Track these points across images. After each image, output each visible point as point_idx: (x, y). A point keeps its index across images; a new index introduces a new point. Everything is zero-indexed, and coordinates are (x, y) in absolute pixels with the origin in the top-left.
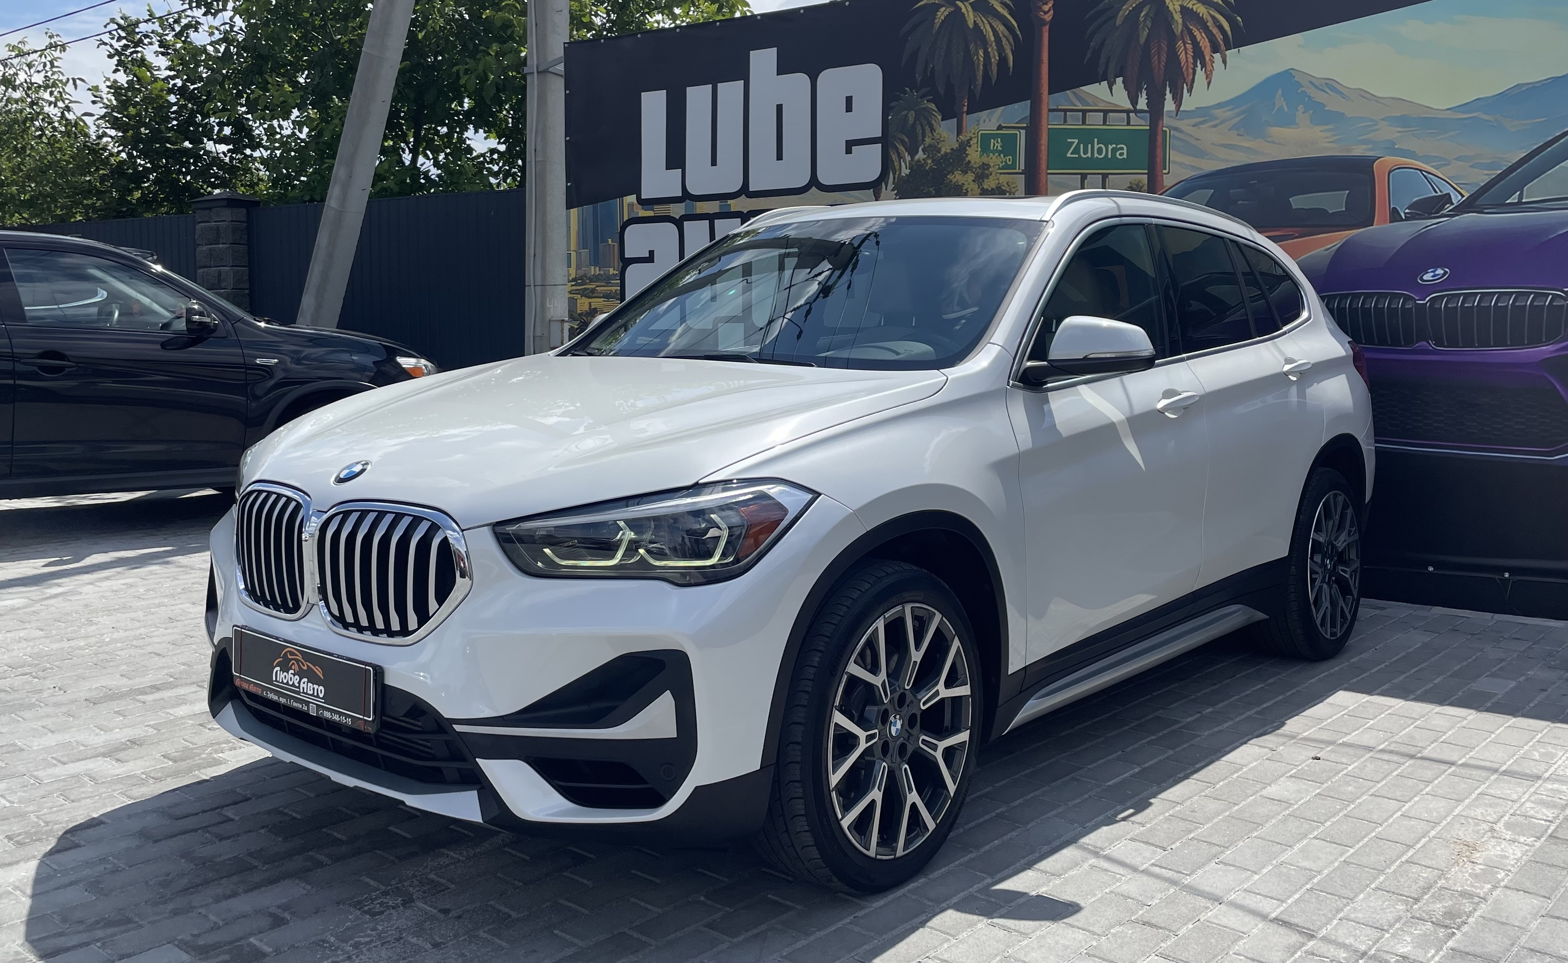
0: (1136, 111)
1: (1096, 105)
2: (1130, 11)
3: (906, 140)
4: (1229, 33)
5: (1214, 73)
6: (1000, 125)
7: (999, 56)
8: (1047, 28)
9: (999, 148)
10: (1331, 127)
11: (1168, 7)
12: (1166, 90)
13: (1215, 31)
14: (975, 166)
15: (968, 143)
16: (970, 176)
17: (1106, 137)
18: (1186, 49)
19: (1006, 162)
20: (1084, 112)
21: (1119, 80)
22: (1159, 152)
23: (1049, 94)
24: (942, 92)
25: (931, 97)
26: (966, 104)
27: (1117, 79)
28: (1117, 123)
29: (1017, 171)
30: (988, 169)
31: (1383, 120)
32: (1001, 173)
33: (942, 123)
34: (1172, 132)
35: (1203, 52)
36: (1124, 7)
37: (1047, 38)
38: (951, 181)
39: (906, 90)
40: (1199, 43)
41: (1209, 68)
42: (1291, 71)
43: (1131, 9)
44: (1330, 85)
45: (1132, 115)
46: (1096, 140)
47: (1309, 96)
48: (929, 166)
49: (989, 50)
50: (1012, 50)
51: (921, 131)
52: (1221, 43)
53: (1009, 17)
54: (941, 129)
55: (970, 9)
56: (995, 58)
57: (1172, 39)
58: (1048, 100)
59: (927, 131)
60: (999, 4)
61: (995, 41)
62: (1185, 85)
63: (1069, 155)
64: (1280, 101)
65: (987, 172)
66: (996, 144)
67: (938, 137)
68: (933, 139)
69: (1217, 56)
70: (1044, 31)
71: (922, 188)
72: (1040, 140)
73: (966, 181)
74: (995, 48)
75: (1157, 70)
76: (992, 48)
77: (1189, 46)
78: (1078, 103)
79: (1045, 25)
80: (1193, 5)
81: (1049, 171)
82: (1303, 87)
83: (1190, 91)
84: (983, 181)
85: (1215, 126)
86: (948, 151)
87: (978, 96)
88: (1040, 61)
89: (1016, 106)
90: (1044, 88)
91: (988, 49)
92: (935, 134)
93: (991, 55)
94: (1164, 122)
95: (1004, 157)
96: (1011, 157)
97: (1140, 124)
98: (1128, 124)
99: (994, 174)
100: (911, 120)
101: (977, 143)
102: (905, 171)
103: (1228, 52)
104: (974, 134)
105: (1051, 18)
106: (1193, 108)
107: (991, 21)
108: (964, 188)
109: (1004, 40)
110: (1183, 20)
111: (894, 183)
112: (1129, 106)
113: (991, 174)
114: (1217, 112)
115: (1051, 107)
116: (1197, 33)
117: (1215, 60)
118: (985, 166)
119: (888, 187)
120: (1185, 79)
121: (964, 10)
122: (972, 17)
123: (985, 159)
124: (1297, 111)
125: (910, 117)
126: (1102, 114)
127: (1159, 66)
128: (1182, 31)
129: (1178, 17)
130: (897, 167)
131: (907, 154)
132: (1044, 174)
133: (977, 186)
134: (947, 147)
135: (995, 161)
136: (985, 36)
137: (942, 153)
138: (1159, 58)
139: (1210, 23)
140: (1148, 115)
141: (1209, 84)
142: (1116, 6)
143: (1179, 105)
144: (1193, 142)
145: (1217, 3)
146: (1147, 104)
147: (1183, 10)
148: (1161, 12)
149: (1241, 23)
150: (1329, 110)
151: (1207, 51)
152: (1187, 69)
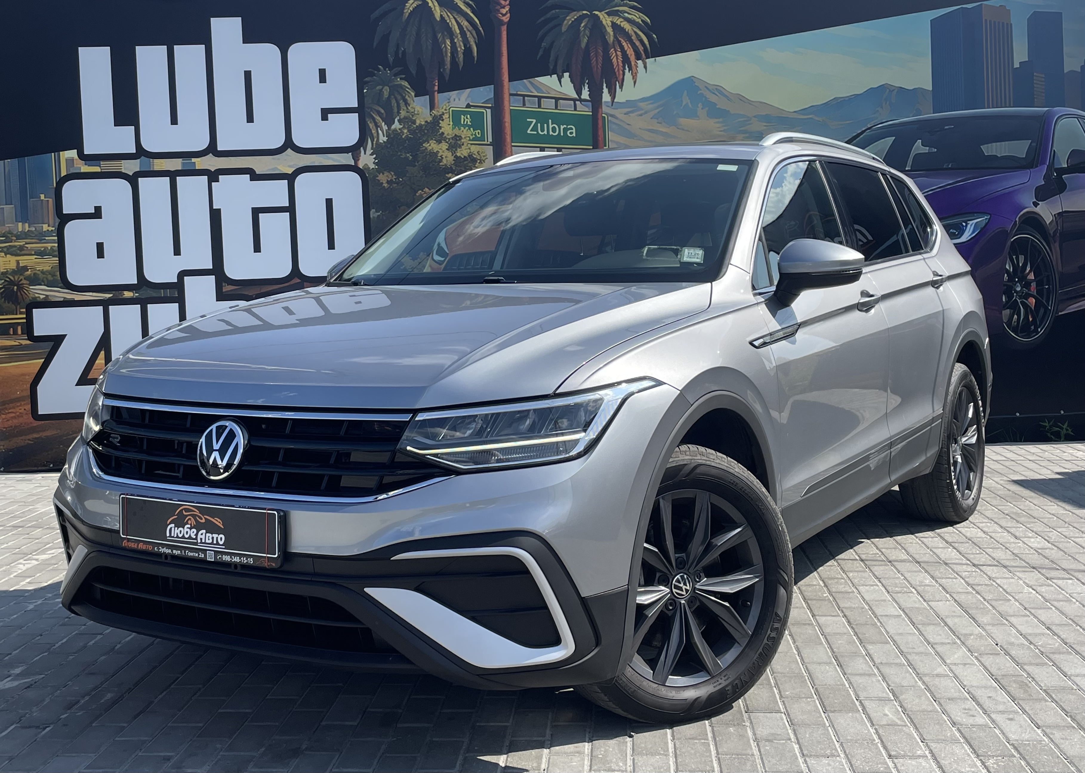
0: (581, 100)
1: (549, 93)
2: (572, 21)
3: (383, 111)
4: (648, 46)
5: (638, 75)
6: (468, 104)
7: (465, 46)
8: (504, 28)
9: (469, 123)
10: (721, 120)
11: (602, 22)
12: (603, 85)
13: (638, 43)
14: (449, 137)
15: (441, 117)
16: (444, 146)
17: (559, 119)
18: (617, 55)
19: (475, 135)
20: (540, 98)
21: (566, 75)
22: (600, 133)
23: (509, 81)
24: (414, 72)
25: (404, 76)
26: (437, 84)
27: (565, 74)
28: (567, 109)
29: (486, 142)
30: (460, 140)
31: (755, 117)
32: (472, 144)
33: (415, 99)
34: (610, 118)
35: (629, 59)
36: (568, 18)
37: (506, 36)
38: (426, 149)
39: (379, 68)
40: (626, 51)
41: (634, 71)
42: (693, 78)
43: (573, 19)
44: (718, 90)
45: (578, 103)
46: (550, 121)
47: (705, 97)
48: (405, 135)
49: (456, 41)
50: (475, 42)
51: (396, 104)
52: (642, 53)
53: (472, 15)
54: (415, 104)
55: (436, 4)
56: (461, 48)
57: (606, 48)
58: (508, 87)
59: (401, 105)
60: (462, 4)
61: (460, 33)
62: (617, 82)
63: (529, 132)
64: (686, 100)
65: (459, 142)
66: (466, 120)
67: (413, 111)
68: (407, 112)
69: (640, 62)
70: (503, 29)
71: (399, 153)
72: (504, 118)
73: (440, 149)
74: (461, 39)
75: (595, 69)
76: (458, 39)
77: (619, 53)
78: (533, 90)
79: (503, 25)
80: (621, 22)
81: (513, 144)
82: (701, 90)
83: (621, 87)
84: (456, 150)
85: (641, 115)
86: (423, 123)
87: (447, 78)
88: (500, 55)
89: (481, 89)
90: (505, 76)
91: (454, 40)
92: (409, 108)
93: (458, 45)
94: (603, 110)
95: (474, 130)
96: (479, 131)
97: (585, 110)
98: (575, 110)
99: (465, 144)
100: (386, 94)
101: (449, 117)
102: (383, 139)
103: (647, 60)
104: (446, 110)
105: (508, 19)
106: (624, 101)
107: (456, 17)
108: (439, 155)
109: (468, 34)
110: (614, 33)
111: (372, 149)
112: (575, 96)
113: (463, 144)
114: (641, 104)
115: (512, 92)
116: (624, 44)
117: (638, 65)
118: (457, 138)
119: (367, 152)
120: (617, 78)
121: (430, 4)
122: (439, 11)
123: (457, 132)
124: (698, 107)
125: (385, 92)
126: (554, 100)
127: (597, 67)
128: (614, 41)
129: (610, 30)
130: (375, 135)
131: (383, 124)
132: (509, 146)
133: (451, 153)
134: (422, 120)
135: (466, 133)
136: (451, 28)
137: (417, 124)
138: (597, 60)
139: (634, 38)
140: (590, 103)
141: (635, 83)
142: (561, 16)
143: (613, 97)
144: (627, 127)
145: (638, 22)
146: (589, 95)
147: (614, 25)
148: (597, 25)
149: (656, 40)
150: (719, 108)
151: (632, 58)
152: (618, 70)
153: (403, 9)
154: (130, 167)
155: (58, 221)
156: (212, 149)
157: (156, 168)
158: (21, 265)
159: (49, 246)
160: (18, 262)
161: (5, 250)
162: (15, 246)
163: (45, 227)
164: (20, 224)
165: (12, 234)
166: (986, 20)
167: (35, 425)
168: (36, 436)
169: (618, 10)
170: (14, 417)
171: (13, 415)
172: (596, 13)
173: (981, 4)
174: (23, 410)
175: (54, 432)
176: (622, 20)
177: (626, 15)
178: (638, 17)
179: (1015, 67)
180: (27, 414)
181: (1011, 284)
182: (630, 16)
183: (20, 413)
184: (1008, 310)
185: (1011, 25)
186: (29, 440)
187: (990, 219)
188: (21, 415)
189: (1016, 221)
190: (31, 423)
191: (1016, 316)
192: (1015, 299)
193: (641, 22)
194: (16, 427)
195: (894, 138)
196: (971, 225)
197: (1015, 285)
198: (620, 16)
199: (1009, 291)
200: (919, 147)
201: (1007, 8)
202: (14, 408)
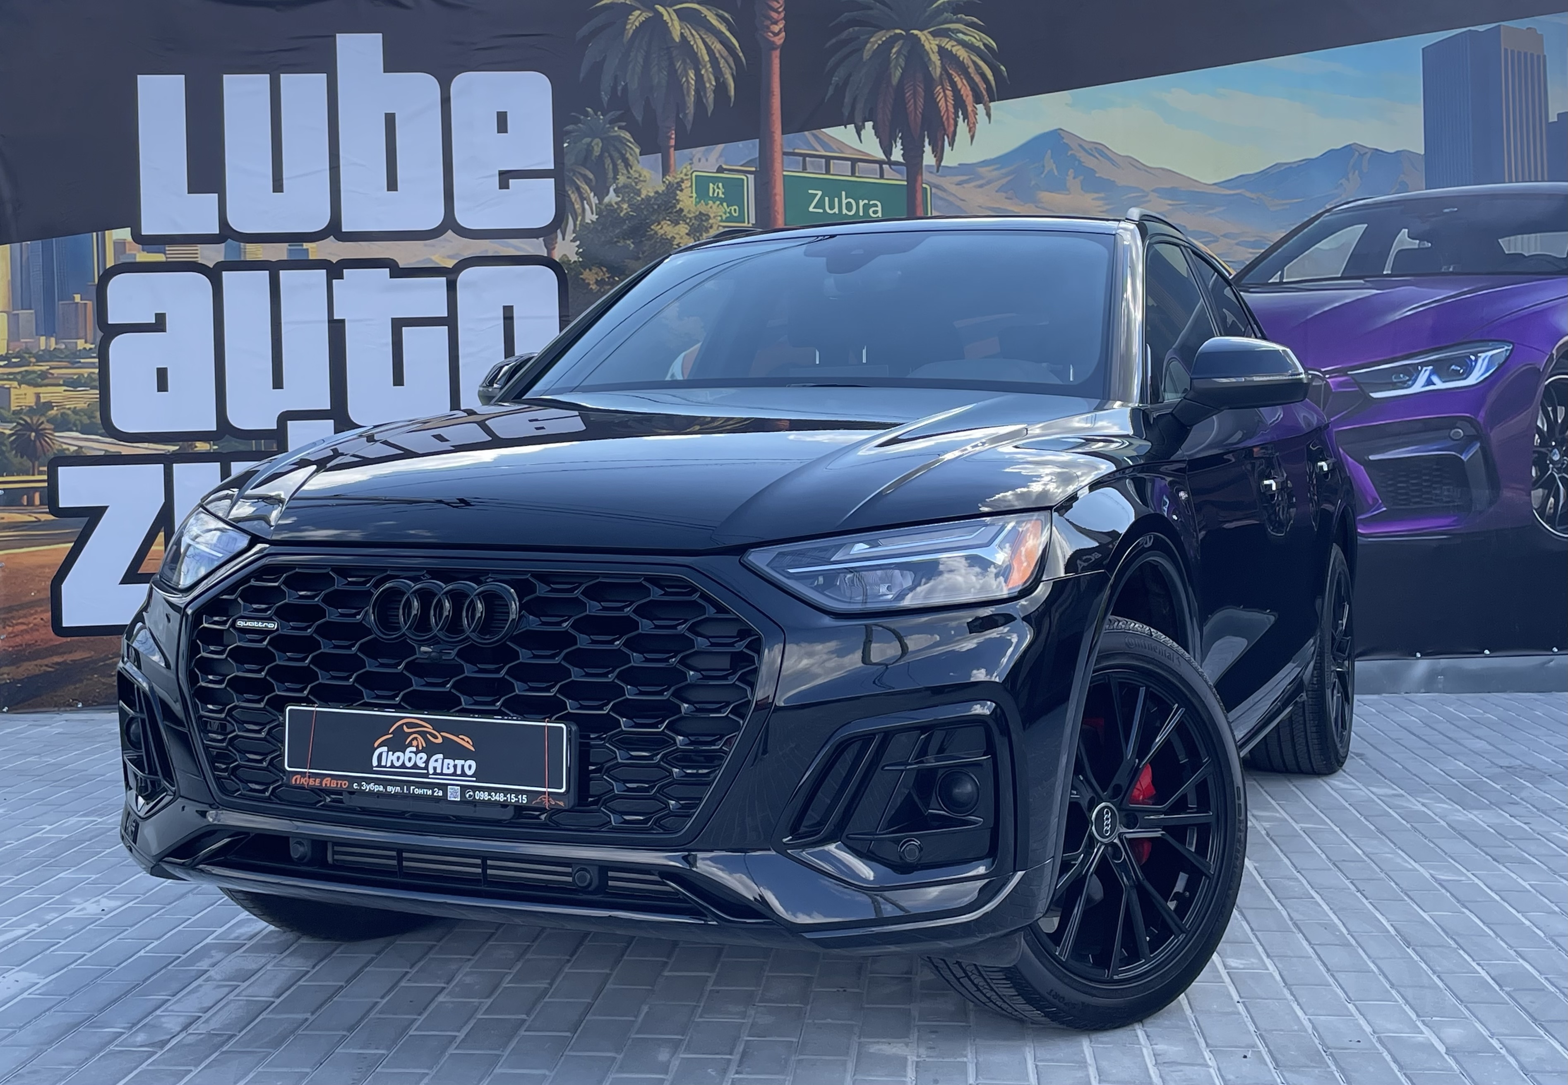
0: (891, 163)
1: (842, 152)
2: (879, 45)
3: (591, 176)
4: (993, 83)
5: (977, 126)
6: (720, 166)
7: (717, 80)
8: (776, 54)
9: (721, 195)
10: (1102, 195)
11: (923, 45)
12: (924, 141)
13: (977, 79)
14: (690, 216)
15: (679, 186)
16: (683, 229)
17: (856, 191)
18: (945, 96)
19: (730, 213)
20: (828, 159)
21: (869, 125)
22: (919, 211)
23: (783, 133)
24: (639, 119)
25: (624, 124)
26: (673, 136)
27: (866, 123)
28: (869, 176)
29: (745, 225)
30: (707, 220)
31: (1153, 191)
33: (640, 158)
34: (933, 190)
35: (964, 101)
36: (872, 40)
37: (778, 66)
38: (656, 233)
39: (587, 112)
40: (960, 91)
41: (972, 120)
42: (1060, 132)
43: (880, 42)
44: (1099, 150)
45: (885, 167)
46: (844, 193)
47: (1079, 161)
48: (625, 211)
49: (703, 72)
50: (732, 75)
51: (611, 166)
52: (984, 93)
53: (728, 34)
54: (640, 166)
55: (674, 17)
56: (710, 84)
57: (929, 83)
58: (781, 142)
59: (619, 167)
60: (714, 17)
61: (710, 61)
62: (946, 137)
63: (811, 209)
64: (1050, 165)
65: (705, 224)
66: (717, 191)
67: (637, 175)
68: (628, 178)
69: (980, 107)
70: (774, 56)
71: (615, 240)
72: (774, 188)
73: (677, 234)
74: (710, 70)
75: (913, 117)
76: (707, 70)
77: (949, 93)
78: (819, 148)
79: (775, 49)
80: (953, 46)
82: (1072, 150)
83: (952, 144)
84: (701, 235)
85: (981, 186)
86: (652, 194)
87: (689, 127)
88: (769, 93)
89: (740, 144)
90: (776, 126)
91: (700, 70)
92: (631, 172)
93: (706, 79)
94: (924, 177)
95: (728, 206)
96: (736, 207)
97: (896, 179)
98: (882, 177)
99: (715, 227)
100: (597, 151)
102: (591, 217)
103: (992, 104)
104: (686, 175)
105: (782, 41)
106: (954, 164)
107: (704, 36)
108: (675, 243)
109: (722, 61)
110: (942, 63)
111: (574, 232)
112: (881, 156)
113: (711, 227)
114: (982, 170)
115: (786, 150)
116: (957, 79)
117: (978, 112)
118: (703, 217)
119: (566, 237)
120: (945, 130)
121: (666, 17)
122: (678, 28)
123: (702, 208)
124: (1067, 175)
125: (595, 148)
126: (849, 163)
127: (916, 113)
128: (941, 74)
129: (935, 58)
130: (579, 211)
131: (592, 195)
134: (650, 190)
135: (716, 211)
136: (696, 54)
137: (643, 196)
138: (915, 102)
139: (972, 70)
140: (905, 168)
141: (972, 137)
142: (862, 37)
143: (939, 158)
144: (959, 203)
145: (978, 47)
146: (903, 155)
147: (942, 51)
148: (916, 50)
149: (1006, 74)
150: (1100, 177)
151: (969, 99)
152: (948, 118)
153: (625, 24)
154: (211, 255)
155: (100, 334)
156: (334, 230)
157: (249, 258)
158: (42, 400)
159: (85, 372)
160: (38, 396)
161: (19, 377)
162: (34, 372)
163: (81, 344)
164: (43, 339)
165: (31, 353)
166: (1506, 50)
167: (58, 643)
168: (57, 659)
169: (949, 29)
170: (26, 631)
171: (25, 627)
172: (915, 32)
173: (1499, 26)
174: (39, 620)
175: (85, 655)
176: (955, 43)
177: (960, 35)
178: (977, 39)
179: (1551, 120)
180: (45, 626)
181: (1543, 450)
182: (966, 38)
183: (35, 625)
184: (1540, 490)
185: (1545, 56)
186: (47, 666)
187: (1512, 350)
188: (36, 627)
189: (1552, 355)
190: (51, 640)
191: (1552, 500)
192: (1551, 474)
193: (982, 47)
194: (28, 645)
195: (1366, 225)
196: (1484, 360)
197: (1551, 451)
198: (951, 38)
199: (1541, 462)
200: (1404, 240)
201: (1539, 32)
202: (25, 616)
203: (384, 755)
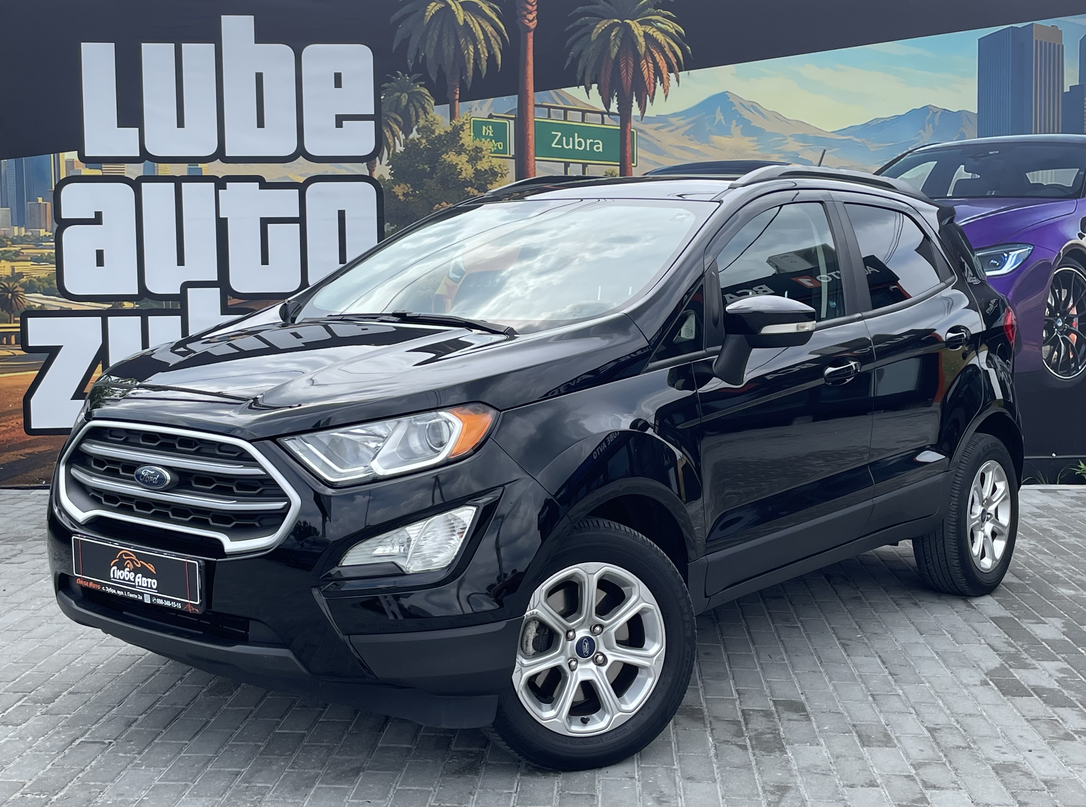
0: (609, 114)
1: (576, 105)
2: (603, 30)
3: (400, 119)
4: (681, 58)
5: (670, 88)
6: (491, 114)
7: (489, 52)
8: (531, 34)
9: (491, 135)
10: (755, 138)
11: (633, 31)
12: (632, 98)
13: (671, 55)
14: (469, 149)
15: (461, 128)
16: (464, 158)
17: (586, 133)
18: (648, 66)
19: (497, 147)
20: (566, 110)
21: (595, 86)
22: (629, 148)
23: (535, 91)
24: (434, 79)
25: (423, 83)
26: (458, 92)
27: (593, 85)
28: (594, 121)
29: (508, 155)
30: (481, 152)
31: (791, 136)
32: (493, 157)
33: (435, 107)
34: (639, 133)
35: (661, 71)
36: (598, 26)
37: (532, 43)
38: (445, 160)
39: (398, 74)
40: (658, 63)
41: (666, 84)
42: (727, 93)
43: (603, 28)
44: (754, 107)
45: (605, 116)
46: (576, 134)
47: (740, 114)
48: (424, 145)
49: (479, 47)
50: (500, 49)
51: (414, 113)
52: (675, 65)
53: (497, 20)
54: (434, 113)
55: (460, 7)
56: (484, 55)
57: (637, 58)
58: (534, 97)
59: (420, 113)
60: (488, 8)
61: (484, 39)
62: (648, 96)
63: (553, 145)
64: (719, 116)
65: (480, 155)
66: (488, 131)
67: (432, 119)
68: (426, 121)
69: (672, 75)
70: (529, 37)
71: (417, 165)
72: (527, 130)
73: (460, 161)
74: (484, 45)
75: (625, 82)
76: (482, 45)
77: (651, 65)
78: (559, 101)
79: (530, 31)
80: (654, 32)
81: (536, 158)
82: (735, 106)
83: (652, 101)
84: (477, 162)
85: (672, 131)
86: (442, 133)
87: (469, 86)
88: (526, 63)
89: (505, 98)
90: (530, 86)
91: (477, 45)
92: (428, 117)
93: (481, 51)
94: (632, 124)
95: (496, 142)
96: (501, 143)
97: (613, 124)
98: (603, 123)
99: (486, 157)
100: (404, 101)
101: (470, 128)
102: (400, 149)
103: (680, 73)
104: (467, 120)
105: (535, 26)
106: (654, 115)
107: (480, 22)
108: (459, 167)
109: (493, 40)
110: (646, 44)
111: (388, 159)
112: (603, 109)
113: (484, 157)
114: (673, 120)
115: (536, 103)
116: (656, 55)
117: (670, 78)
118: (478, 150)
119: (383, 162)
120: (647, 91)
121: (454, 8)
122: (462, 15)
123: (478, 143)
124: (732, 124)
125: (403, 99)
126: (581, 113)
127: (627, 79)
128: (645, 52)
129: (641, 40)
130: (392, 144)
131: (401, 133)
132: (532, 160)
133: (471, 166)
134: (441, 130)
135: (488, 145)
136: (475, 34)
137: (436, 134)
138: (627, 71)
139: (667, 49)
140: (619, 117)
141: (666, 96)
142: (591, 24)
143: (643, 112)
144: (655, 142)
145: (672, 33)
146: (618, 108)
147: (646, 35)
148: (628, 34)
149: (690, 52)
150: (754, 126)
151: (664, 70)
152: (649, 83)
153: (425, 11)
154: (133, 171)
155: (56, 226)
156: (220, 154)
157: (161, 173)
158: (16, 271)
159: (46, 252)
160: (13, 268)
162: (10, 251)
163: (43, 232)
164: (16, 228)
165: (7, 238)
166: (1036, 41)
167: (28, 439)
168: (28, 451)
169: (651, 20)
170: (6, 431)
171: (5, 428)
172: (628, 21)
173: (1032, 24)
174: (15, 424)
175: (48, 448)
176: (655, 30)
177: (659, 24)
178: (671, 27)
179: (1065, 91)
180: (19, 428)
181: (1052, 319)
182: (663, 26)
183: (13, 427)
184: (1048, 346)
185: (1063, 46)
186: (21, 455)
187: (1033, 250)
188: (13, 429)
189: (1060, 253)
190: (24, 437)
191: (1056, 353)
192: (1056, 335)
193: (674, 33)
194: (8, 441)
195: (936, 162)
196: (1013, 256)
197: (1056, 320)
198: (653, 26)
199: (1050, 327)
200: (961, 173)
201: (1059, 29)
202: (6, 421)
203: (116, 571)
